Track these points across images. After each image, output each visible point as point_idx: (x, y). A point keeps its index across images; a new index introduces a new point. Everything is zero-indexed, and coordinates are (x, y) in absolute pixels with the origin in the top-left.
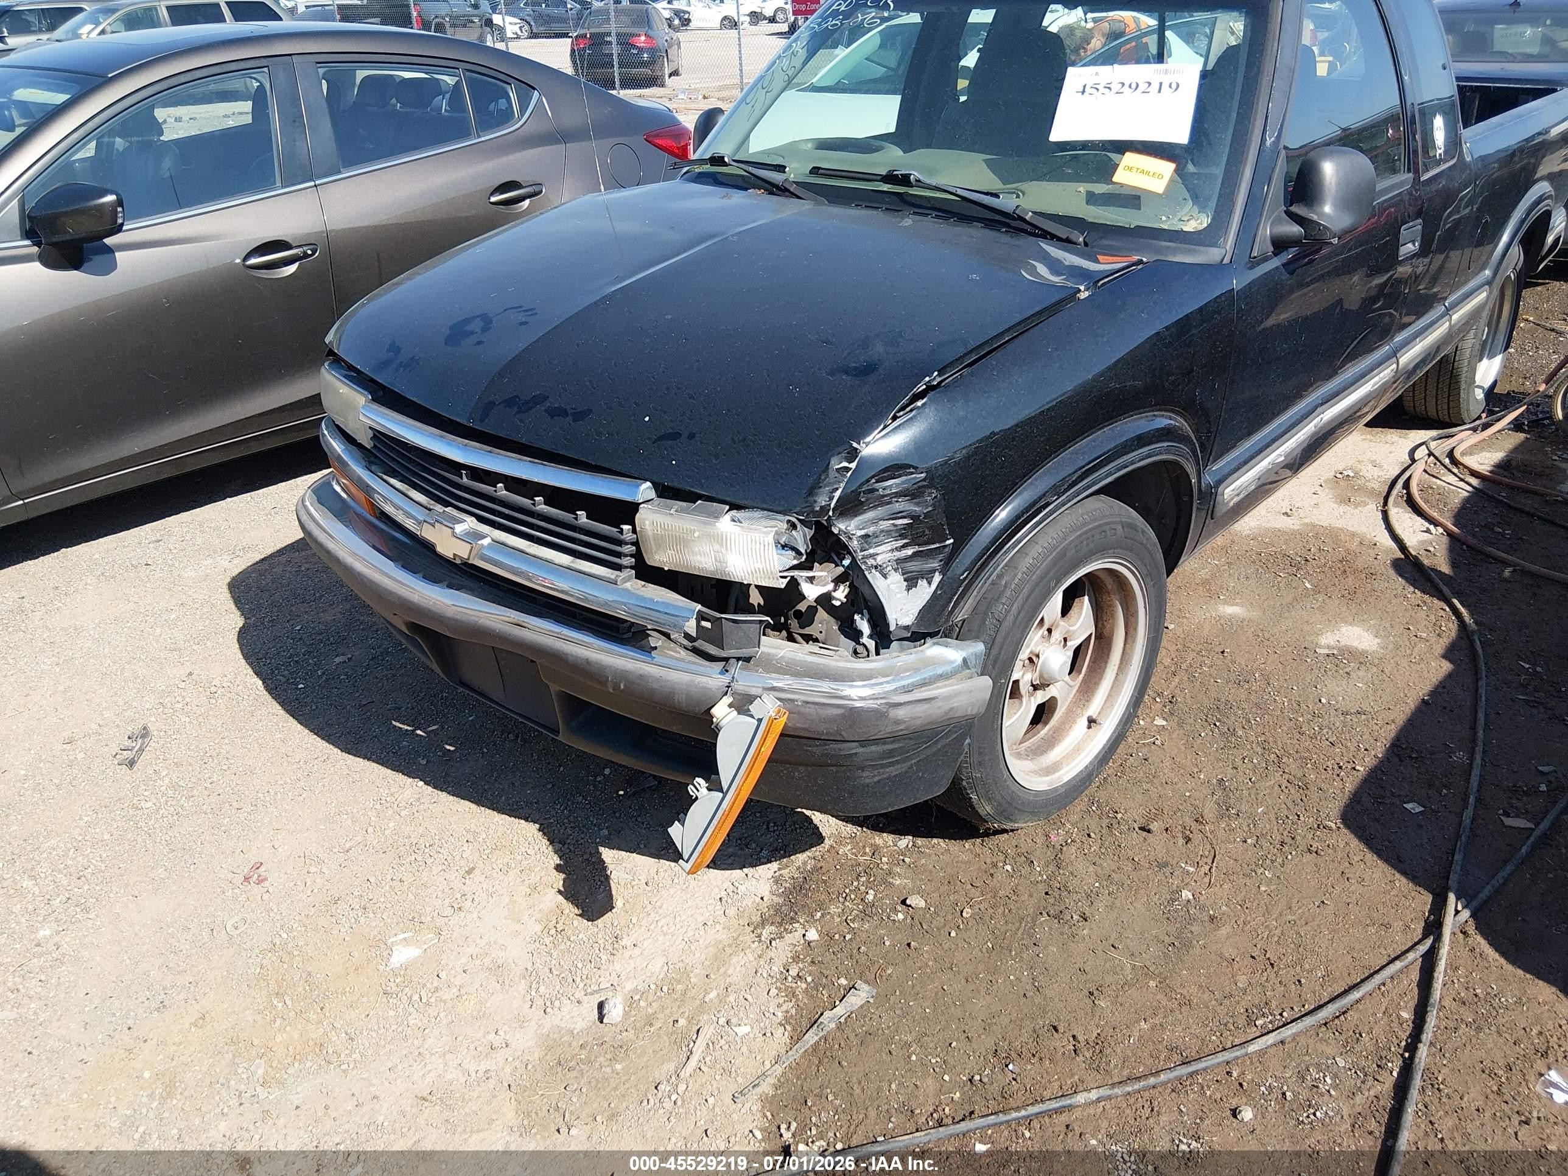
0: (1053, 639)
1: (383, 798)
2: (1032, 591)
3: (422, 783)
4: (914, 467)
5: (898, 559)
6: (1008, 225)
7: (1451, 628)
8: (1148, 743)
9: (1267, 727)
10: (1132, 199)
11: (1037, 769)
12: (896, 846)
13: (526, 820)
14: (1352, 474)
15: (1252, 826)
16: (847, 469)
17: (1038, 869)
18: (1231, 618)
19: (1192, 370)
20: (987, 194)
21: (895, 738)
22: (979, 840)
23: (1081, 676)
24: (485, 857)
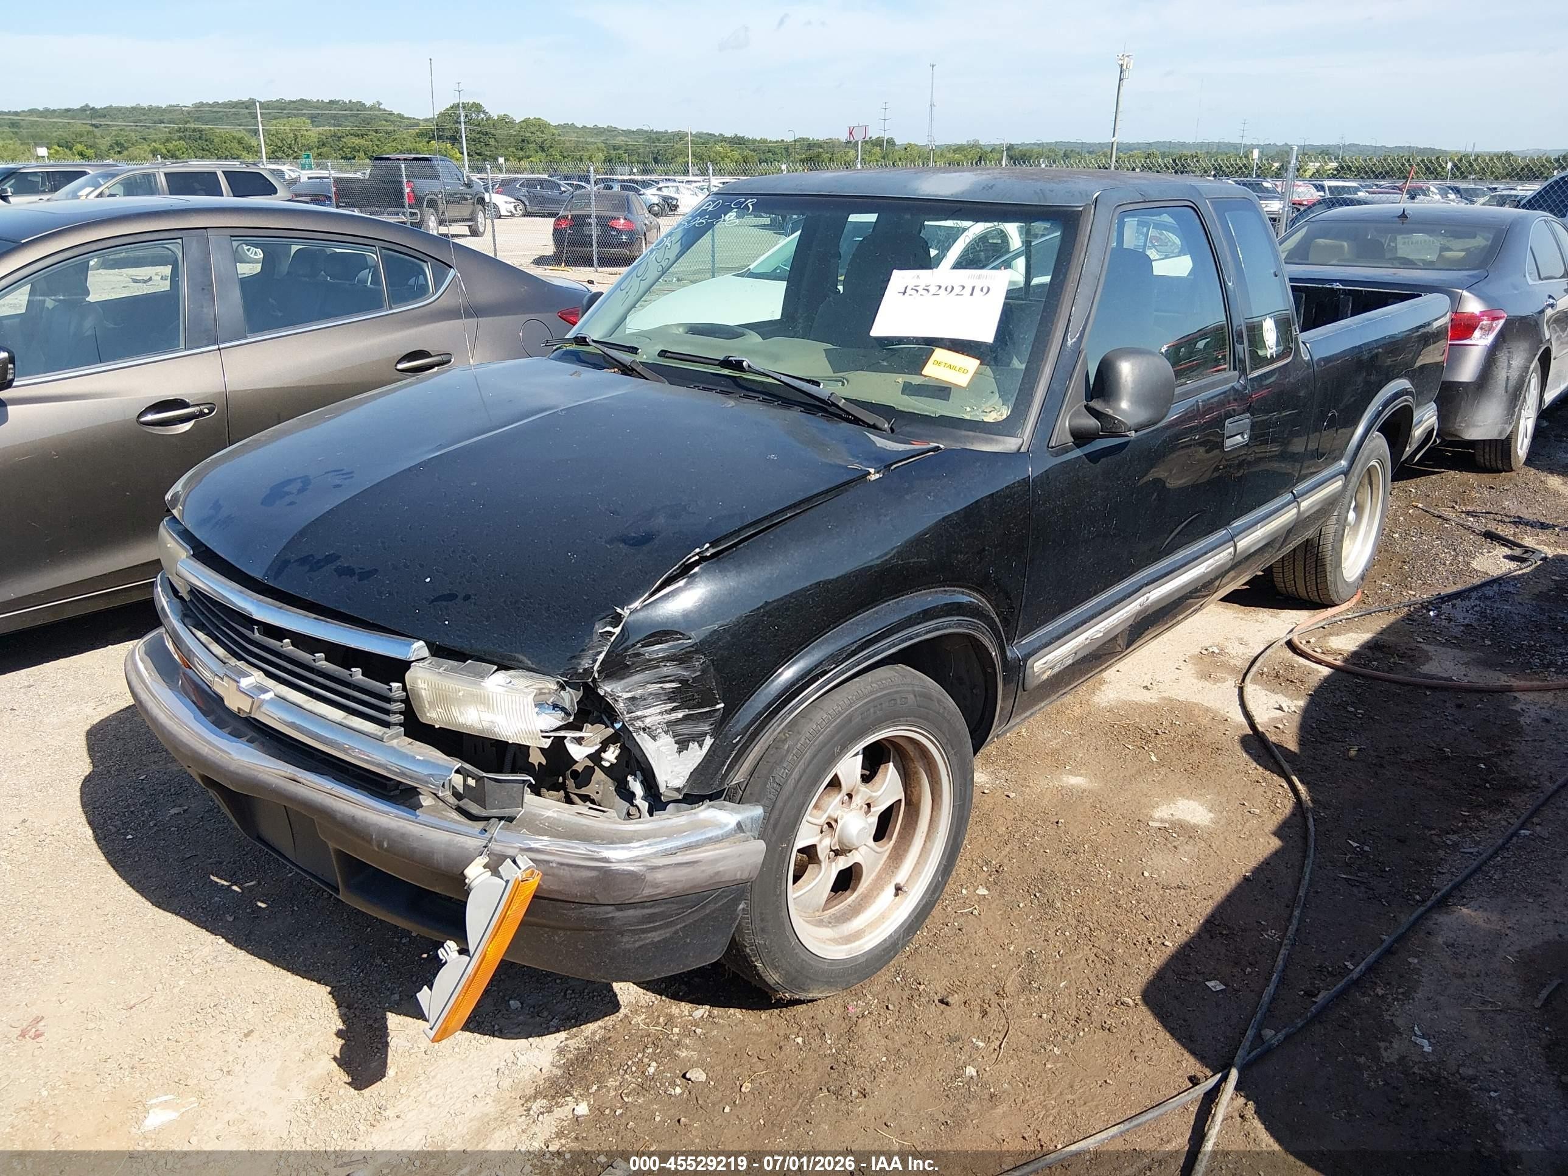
0: (853, 805)
1: (180, 955)
2: (814, 756)
3: (223, 940)
4: (681, 634)
5: (668, 722)
6: (826, 411)
7: (1286, 806)
8: (966, 913)
9: (1086, 899)
10: (942, 391)
11: (837, 937)
12: (691, 1016)
13: (319, 982)
14: (1217, 651)
15: (1051, 1001)
16: (611, 634)
17: (829, 1042)
18: (1071, 789)
19: (984, 550)
20: (809, 381)
21: (654, 902)
22: (777, 1011)
23: (892, 843)
24: (267, 1020)
